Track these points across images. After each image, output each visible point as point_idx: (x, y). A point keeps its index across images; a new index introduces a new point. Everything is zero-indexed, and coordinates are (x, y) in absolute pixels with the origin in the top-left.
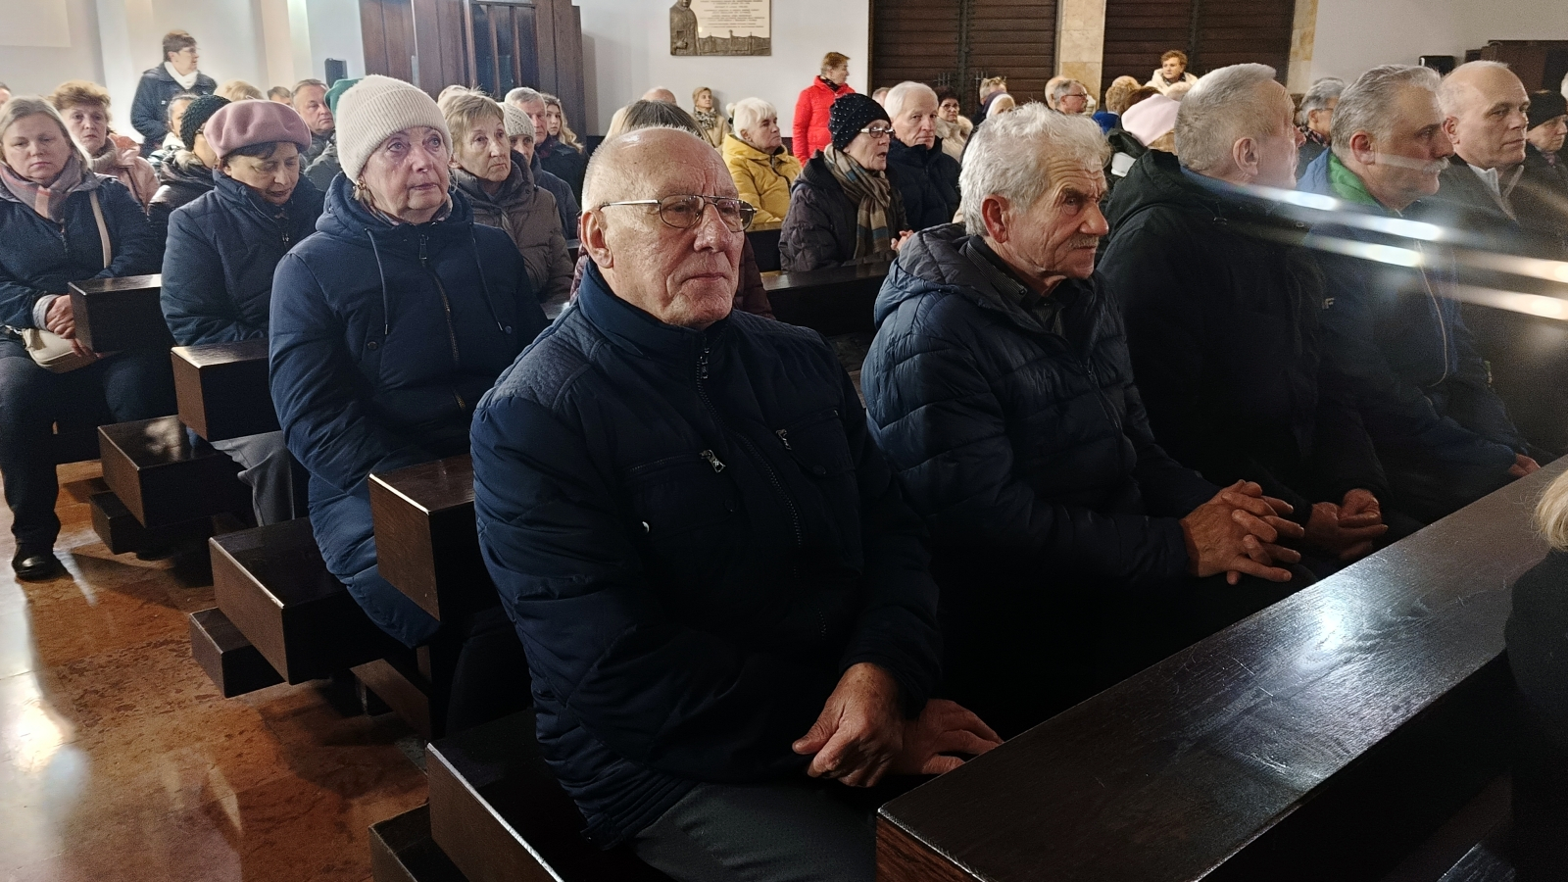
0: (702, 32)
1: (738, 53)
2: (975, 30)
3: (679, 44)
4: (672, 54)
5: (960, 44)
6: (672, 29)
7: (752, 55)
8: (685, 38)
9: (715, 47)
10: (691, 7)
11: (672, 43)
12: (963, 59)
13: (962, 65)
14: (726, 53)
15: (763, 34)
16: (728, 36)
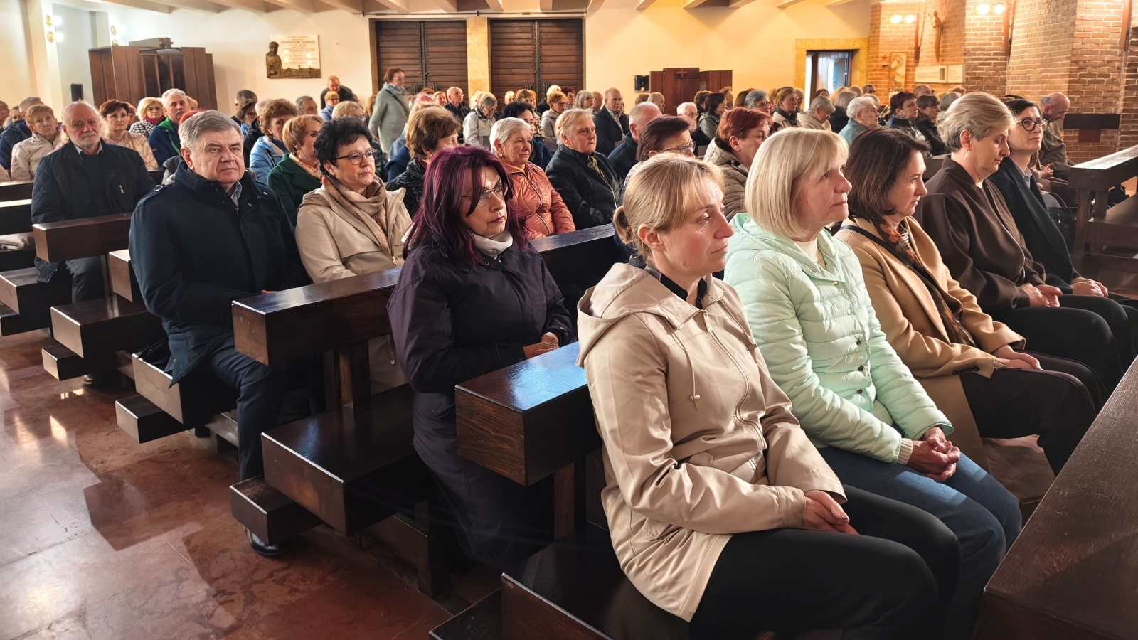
0: (284, 67)
1: (303, 77)
2: (431, 64)
3: (272, 72)
4: (269, 76)
5: (422, 71)
6: (267, 65)
7: (311, 78)
8: (275, 69)
9: (290, 74)
10: (278, 53)
11: (268, 72)
12: (424, 78)
13: (424, 81)
14: (298, 77)
15: (316, 66)
16: (298, 68)
